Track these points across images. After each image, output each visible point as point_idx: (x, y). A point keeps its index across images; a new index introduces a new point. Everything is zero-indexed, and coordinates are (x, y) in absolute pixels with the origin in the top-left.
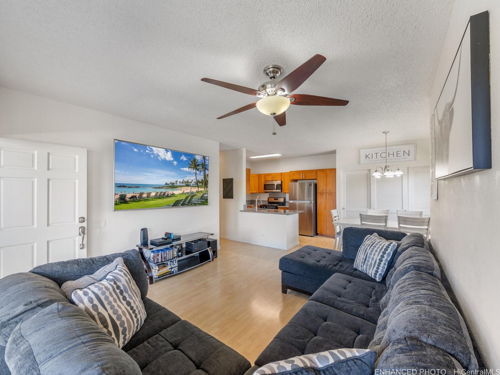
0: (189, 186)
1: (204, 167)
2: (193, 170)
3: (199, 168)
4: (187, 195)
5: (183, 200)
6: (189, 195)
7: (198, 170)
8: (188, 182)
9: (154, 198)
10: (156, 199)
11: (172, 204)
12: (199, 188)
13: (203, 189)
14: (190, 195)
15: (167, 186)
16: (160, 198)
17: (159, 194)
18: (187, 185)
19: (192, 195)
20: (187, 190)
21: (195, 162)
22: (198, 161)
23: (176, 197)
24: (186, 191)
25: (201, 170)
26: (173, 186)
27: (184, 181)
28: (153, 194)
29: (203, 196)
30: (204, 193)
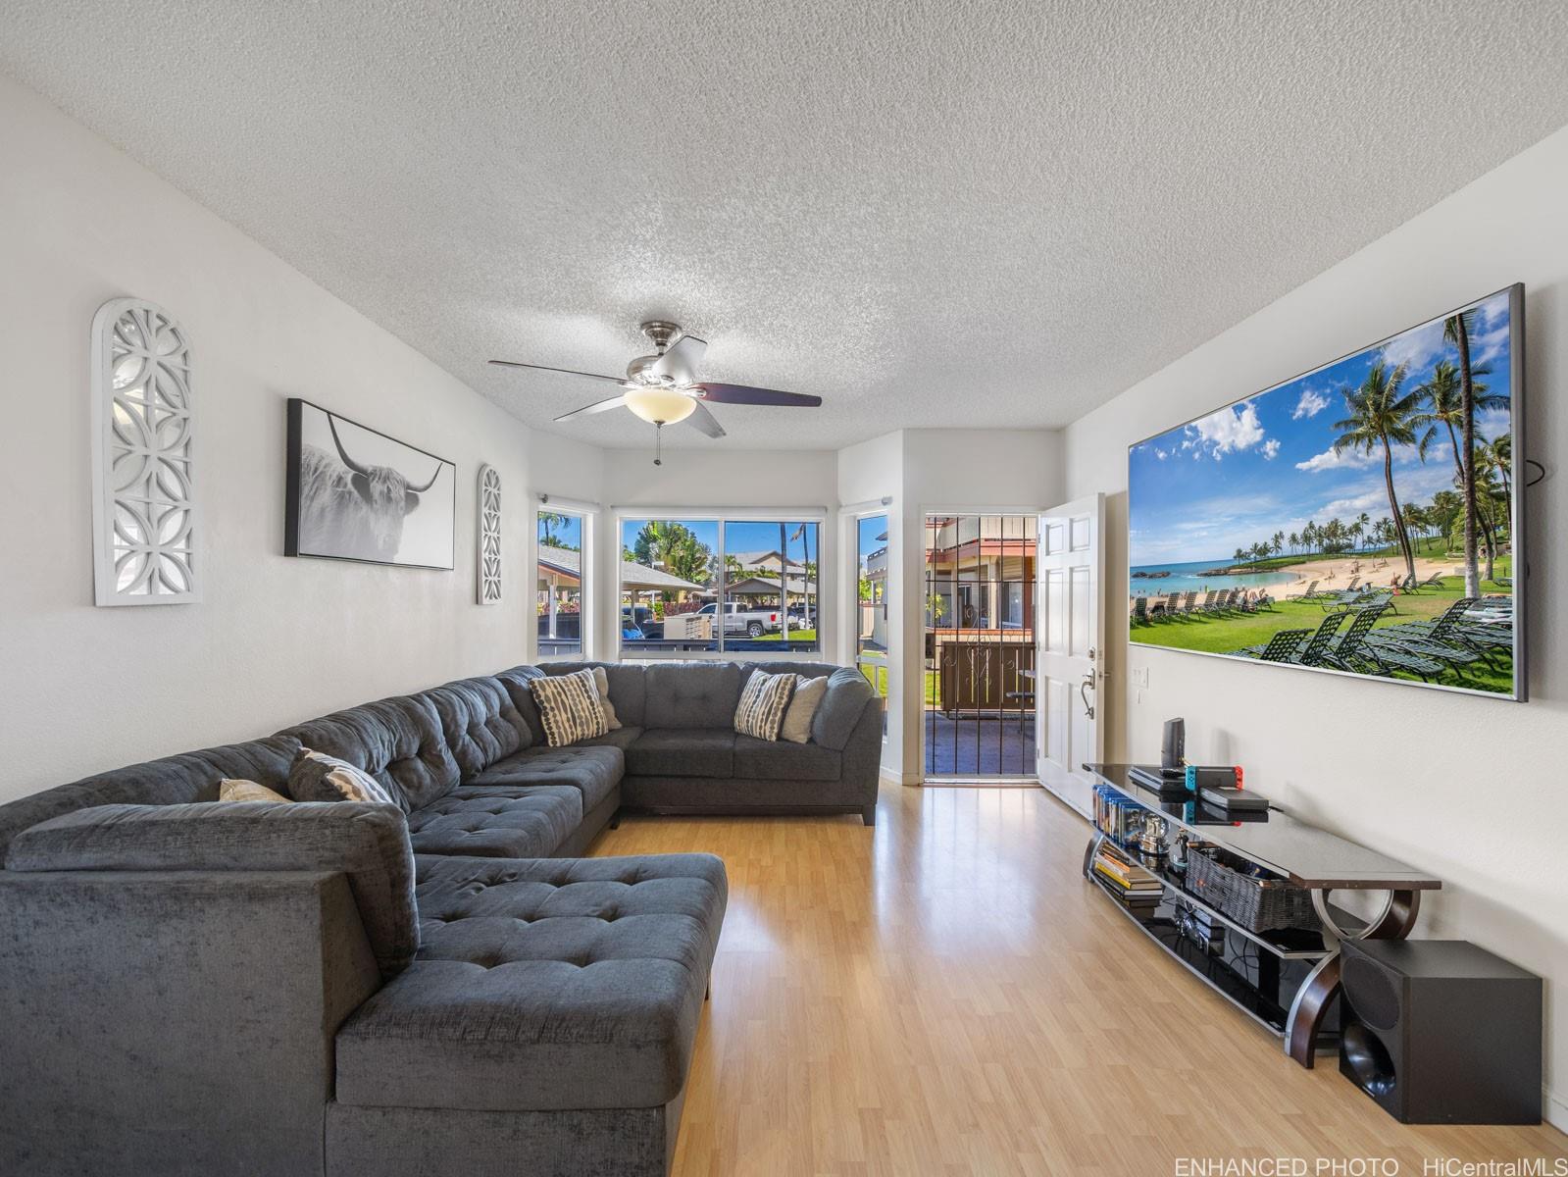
0: (1347, 556)
1: (1461, 392)
2: (1369, 447)
3: (1414, 423)
4: (1334, 608)
5: (1312, 635)
6: (1343, 609)
7: (1403, 437)
8: (1334, 529)
9: (1204, 615)
10: (1210, 617)
11: (1262, 650)
12: (1418, 562)
13: (1448, 569)
14: (1353, 607)
15: (1242, 562)
16: (1220, 617)
17: (1215, 600)
18: (1334, 552)
19: (1364, 606)
20: (1336, 577)
21: (1381, 393)
22: (1400, 376)
23: (1277, 617)
24: (1324, 586)
25: (1433, 432)
26: (1262, 562)
27: (1312, 526)
28: (1200, 600)
29: (1452, 616)
30: (1468, 594)
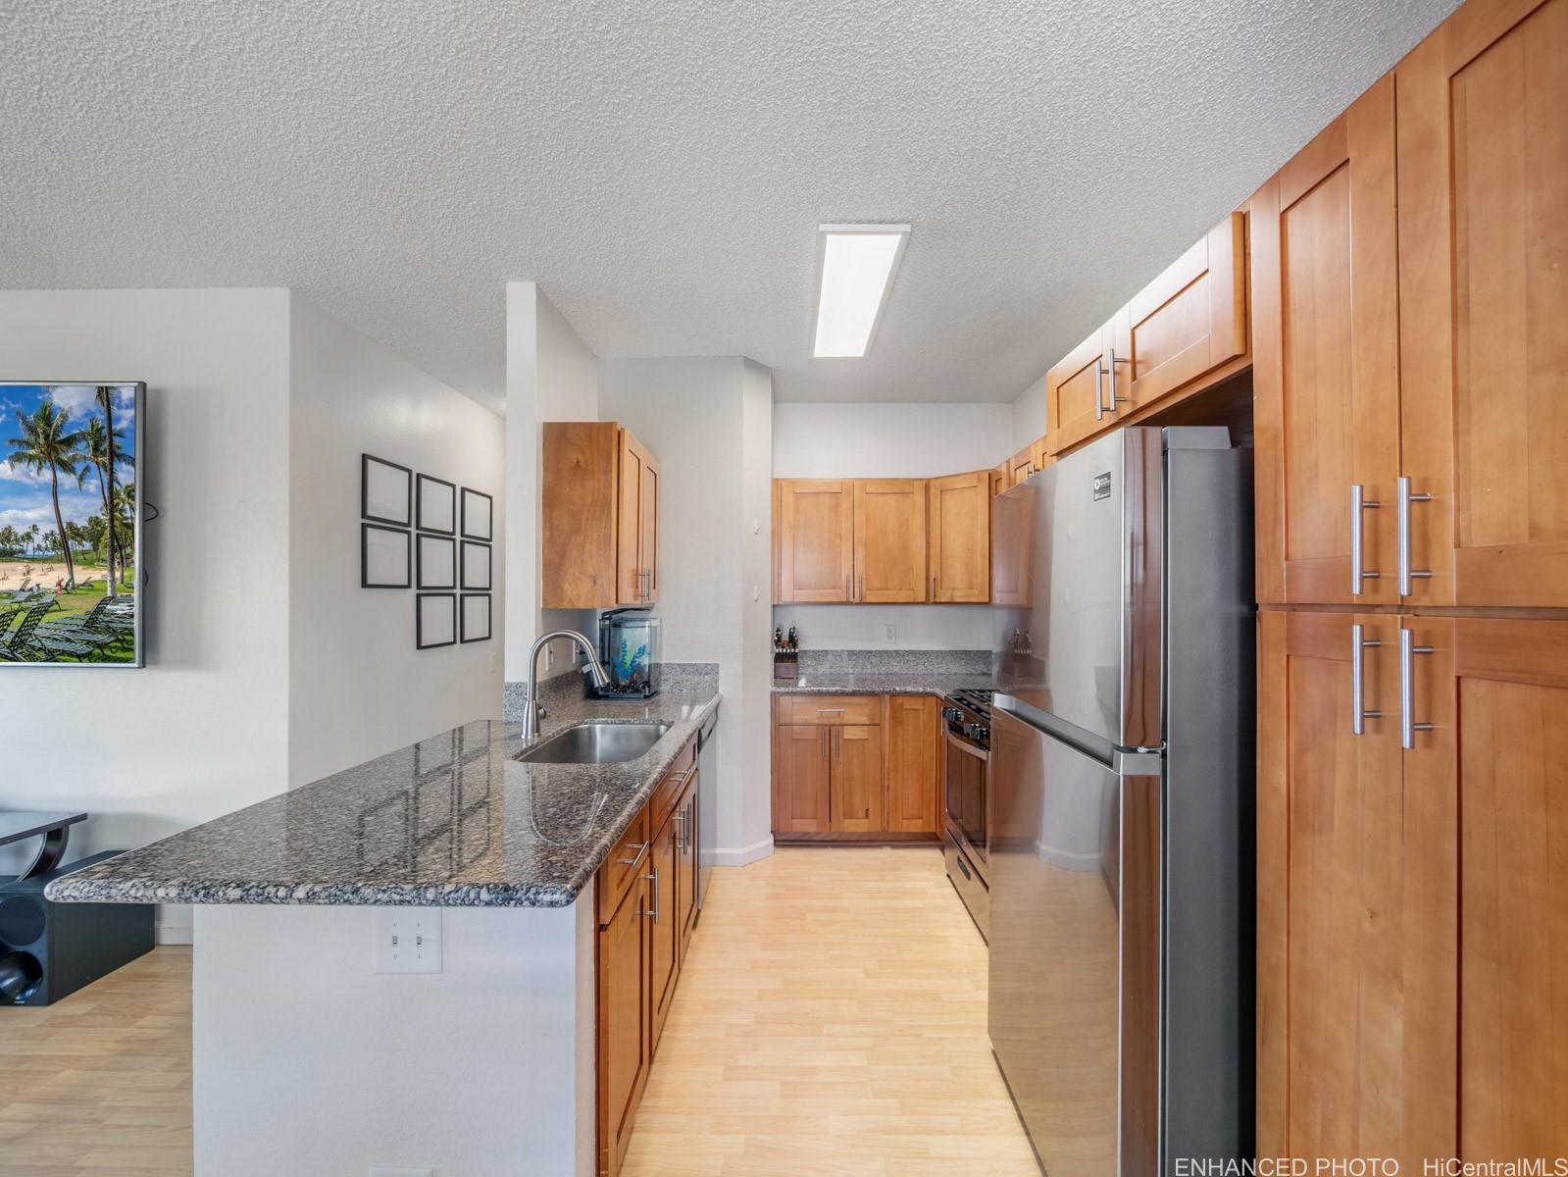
0: (19, 560)
1: (105, 445)
2: (39, 468)
3: (74, 458)
7: (67, 467)
12: (77, 569)
13: (98, 574)
19: (33, 604)
21: (49, 425)
22: (64, 417)
25: (87, 469)
29: (99, 610)
30: (109, 594)
